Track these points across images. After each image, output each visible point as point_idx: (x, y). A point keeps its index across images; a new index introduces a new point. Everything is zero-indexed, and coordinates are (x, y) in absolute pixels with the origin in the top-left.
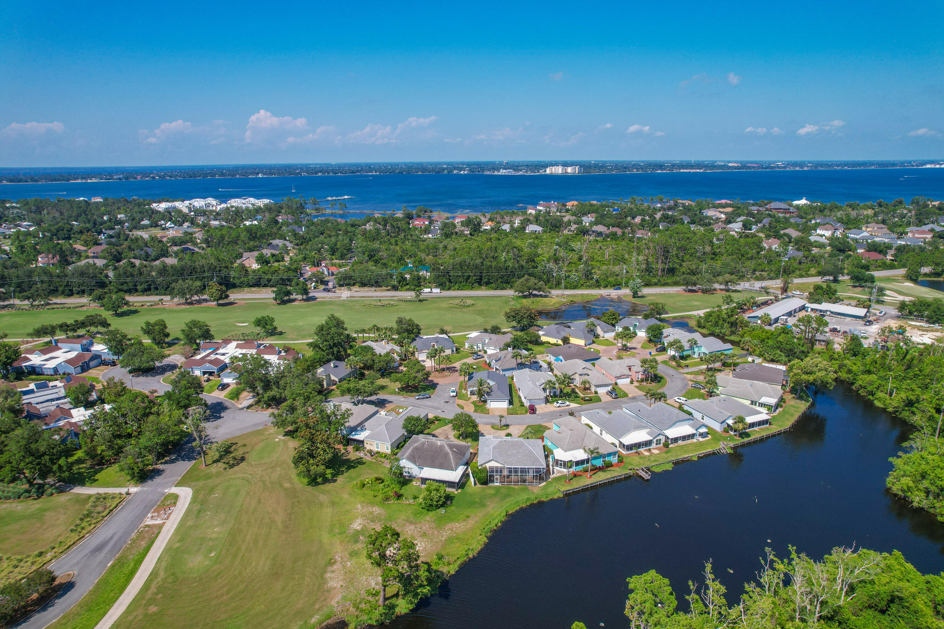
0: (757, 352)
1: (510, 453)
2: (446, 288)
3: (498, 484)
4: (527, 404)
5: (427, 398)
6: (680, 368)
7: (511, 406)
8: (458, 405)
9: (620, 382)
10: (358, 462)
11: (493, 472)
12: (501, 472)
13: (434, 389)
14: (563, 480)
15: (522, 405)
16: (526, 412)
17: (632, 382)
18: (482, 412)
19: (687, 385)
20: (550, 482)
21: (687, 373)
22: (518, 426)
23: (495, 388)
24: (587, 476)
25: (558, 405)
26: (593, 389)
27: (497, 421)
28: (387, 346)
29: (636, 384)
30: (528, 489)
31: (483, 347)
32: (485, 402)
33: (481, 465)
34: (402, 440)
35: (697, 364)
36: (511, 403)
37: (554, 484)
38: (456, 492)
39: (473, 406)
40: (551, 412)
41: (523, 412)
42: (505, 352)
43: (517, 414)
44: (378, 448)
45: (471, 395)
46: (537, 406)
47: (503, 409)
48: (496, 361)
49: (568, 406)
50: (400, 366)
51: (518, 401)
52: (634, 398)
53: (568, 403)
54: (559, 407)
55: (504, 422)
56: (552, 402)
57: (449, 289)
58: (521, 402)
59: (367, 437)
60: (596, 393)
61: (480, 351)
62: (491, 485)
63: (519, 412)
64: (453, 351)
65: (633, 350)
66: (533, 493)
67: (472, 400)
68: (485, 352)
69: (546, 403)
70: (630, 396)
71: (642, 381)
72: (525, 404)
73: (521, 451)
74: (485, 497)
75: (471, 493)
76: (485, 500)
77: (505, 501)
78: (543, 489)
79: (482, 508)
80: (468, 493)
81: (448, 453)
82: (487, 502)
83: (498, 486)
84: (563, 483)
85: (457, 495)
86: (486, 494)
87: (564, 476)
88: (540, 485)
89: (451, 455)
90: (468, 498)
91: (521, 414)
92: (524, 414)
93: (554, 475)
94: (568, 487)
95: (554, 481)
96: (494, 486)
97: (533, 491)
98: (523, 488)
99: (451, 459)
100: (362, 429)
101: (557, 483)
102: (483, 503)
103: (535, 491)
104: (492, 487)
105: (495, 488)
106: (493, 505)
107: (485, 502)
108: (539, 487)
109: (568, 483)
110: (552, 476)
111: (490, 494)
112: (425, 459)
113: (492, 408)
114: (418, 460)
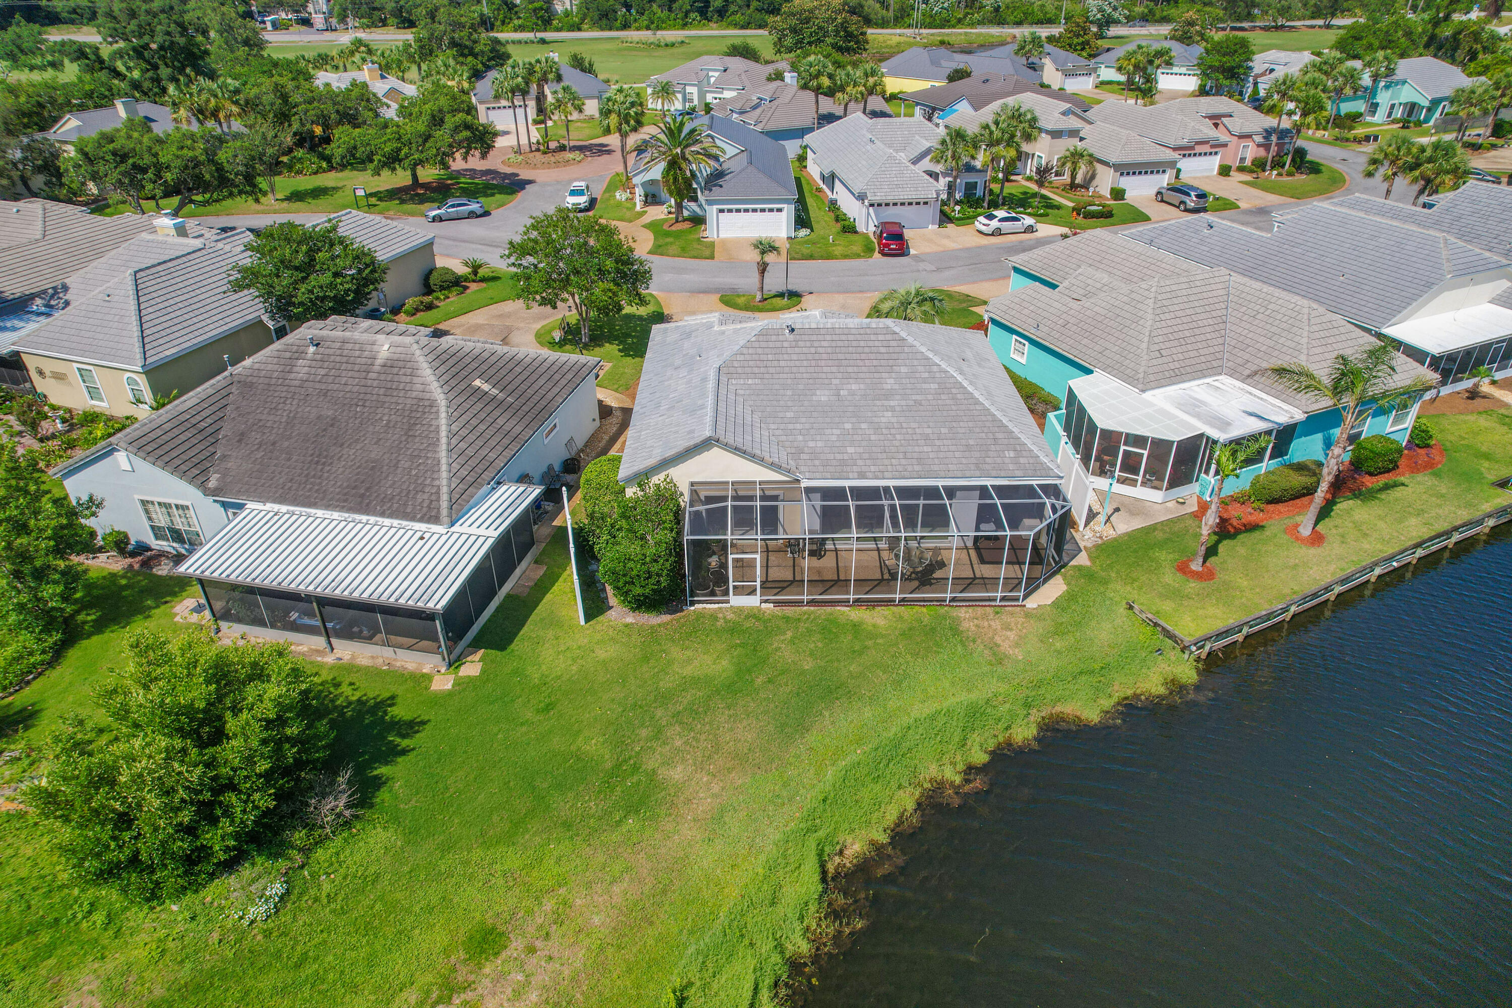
1: (823, 396)
2: (618, 24)
3: (753, 601)
4: (868, 225)
5: (472, 215)
7: (803, 232)
11: (717, 519)
12: (771, 519)
13: (513, 193)
14: (1165, 558)
15: (849, 229)
16: (869, 250)
17: (1226, 173)
18: (684, 253)
20: (1084, 573)
22: (840, 296)
23: (737, 164)
24: (1293, 531)
25: (994, 224)
26: (1104, 184)
27: (749, 281)
28: (378, 83)
29: (1244, 177)
30: (955, 630)
31: (702, 97)
32: (698, 221)
33: (641, 478)
36: (802, 221)
37: (1120, 591)
38: (443, 683)
39: (648, 236)
40: (966, 249)
41: (857, 248)
42: (773, 85)
43: (829, 257)
44: (93, 392)
45: (646, 203)
46: (908, 234)
47: (773, 237)
48: (743, 114)
49: (1030, 229)
51: (828, 215)
53: (1029, 221)
54: (997, 233)
55: (775, 282)
56: (966, 220)
57: (625, 26)
58: (840, 217)
60: (1118, 194)
62: (703, 607)
63: (839, 251)
67: (647, 219)
69: (941, 224)
70: (1244, 205)
71: (1260, 167)
72: (861, 227)
73: (890, 383)
74: (659, 713)
75: (559, 677)
76: (658, 734)
77: (813, 738)
78: (1059, 631)
79: (619, 823)
80: (536, 678)
81: (432, 404)
82: (668, 763)
83: (753, 614)
84: (1170, 577)
85: (450, 694)
86: (666, 683)
87: (1159, 535)
88: (1031, 603)
89: (443, 415)
90: (529, 715)
91: (846, 257)
92: (858, 256)
93: (1098, 524)
94: (1211, 610)
95: (1111, 566)
96: (730, 616)
97: (993, 647)
98: (926, 621)
99: (436, 443)
100: (52, 307)
101: (1134, 580)
102: (636, 768)
103: (1005, 647)
104: (716, 619)
105: (733, 629)
106: (716, 789)
107: (651, 763)
108: (1028, 615)
109: (1207, 575)
110: (1088, 534)
111: (695, 682)
112: (274, 444)
113: (724, 242)
114: (224, 457)
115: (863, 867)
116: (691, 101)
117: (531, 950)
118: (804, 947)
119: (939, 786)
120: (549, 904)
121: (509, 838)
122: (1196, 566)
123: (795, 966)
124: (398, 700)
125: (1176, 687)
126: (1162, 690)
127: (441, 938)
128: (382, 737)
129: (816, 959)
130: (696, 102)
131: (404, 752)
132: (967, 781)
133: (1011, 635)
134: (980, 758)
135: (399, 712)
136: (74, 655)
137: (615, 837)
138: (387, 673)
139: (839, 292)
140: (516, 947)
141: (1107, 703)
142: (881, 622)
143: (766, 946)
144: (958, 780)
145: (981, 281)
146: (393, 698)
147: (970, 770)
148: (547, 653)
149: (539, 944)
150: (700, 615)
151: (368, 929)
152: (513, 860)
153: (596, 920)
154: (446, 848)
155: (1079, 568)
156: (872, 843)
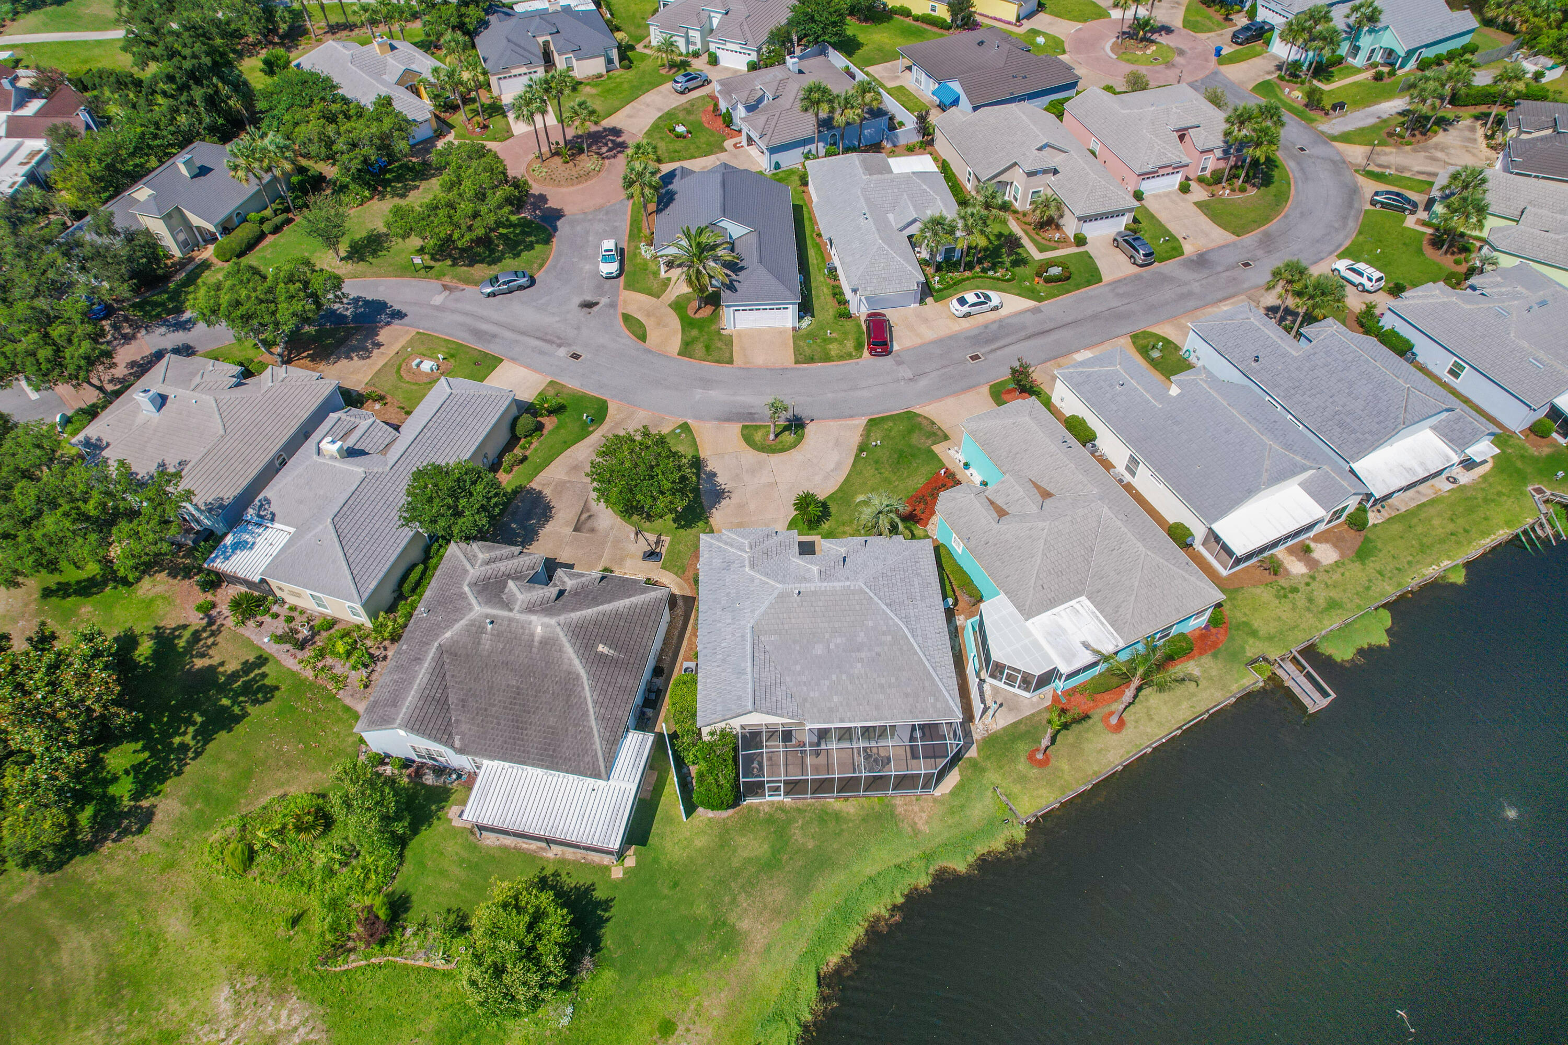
0: (1545, 41)
3: (779, 797)
4: (860, 309)
5: (521, 288)
6: (1316, 115)
7: (807, 321)
8: (627, 318)
9: (1148, 187)
10: (247, 689)
11: (757, 747)
12: (788, 737)
13: (547, 241)
14: (1023, 748)
15: (844, 312)
16: (859, 347)
17: (1185, 188)
18: (708, 353)
19: (1354, 191)
20: (972, 764)
21: (1345, 138)
22: (834, 425)
23: (749, 254)
24: (1106, 720)
25: (965, 306)
26: (1070, 227)
27: (761, 404)
28: (390, 58)
29: (1199, 193)
30: (893, 815)
31: (705, 43)
32: (717, 304)
34: (416, 554)
35: (1368, 97)
36: (805, 308)
37: (992, 777)
38: (617, 872)
39: (675, 322)
40: (940, 342)
41: (850, 345)
42: (776, 72)
43: (826, 358)
44: (321, 605)
45: (669, 267)
46: (892, 318)
47: (781, 332)
48: (750, 108)
49: (996, 308)
50: (439, 135)
51: (826, 291)
52: (1201, 261)
53: (994, 297)
54: (968, 315)
56: (942, 295)
58: (838, 294)
59: (276, 564)
60: (1080, 241)
61: (696, 55)
62: (751, 802)
63: (834, 349)
64: (610, 61)
65: (1163, 39)
66: (916, 832)
67: (672, 293)
68: (714, 61)
69: (922, 300)
70: (1189, 249)
71: (1217, 179)
72: (853, 309)
74: (733, 885)
75: (677, 863)
76: (734, 900)
77: (813, 896)
78: (952, 812)
79: (720, 958)
80: (665, 864)
81: (578, 677)
82: (740, 918)
83: (781, 808)
84: (1022, 765)
85: (623, 881)
86: (736, 863)
87: (1023, 728)
88: (938, 792)
89: (587, 688)
90: (666, 891)
91: (841, 358)
92: (850, 356)
93: (988, 719)
94: (1043, 791)
95: (988, 758)
96: (767, 809)
97: (913, 826)
98: (877, 808)
99: (586, 713)
100: (262, 517)
101: (1001, 768)
102: (724, 923)
103: (921, 826)
104: (758, 811)
105: (770, 820)
106: (765, 932)
107: (732, 919)
108: (935, 800)
109: (1044, 763)
110: (981, 727)
111: (749, 860)
112: (486, 710)
113: (740, 334)
114: (457, 721)
115: (838, 971)
116: (695, 44)
117: (688, 1030)
118: (809, 1017)
119: (878, 919)
120: (693, 1006)
121: (667, 971)
122: (1040, 756)
123: (805, 1027)
124: (597, 886)
125: (1012, 845)
126: (1003, 848)
127: (647, 1027)
128: (593, 911)
129: (815, 1024)
130: (699, 46)
131: (608, 920)
132: (892, 916)
133: (924, 815)
134: (900, 900)
135: (599, 894)
136: (408, 853)
137: (719, 966)
138: (585, 864)
139: (834, 418)
140: (681, 1028)
141: (971, 859)
142: (852, 811)
143: (793, 1022)
144: (887, 915)
145: (947, 396)
146: (593, 884)
147: (895, 908)
148: (669, 845)
149: (691, 1027)
150: (750, 807)
151: (612, 1024)
152: (672, 983)
153: (715, 1013)
154: (641, 978)
155: (970, 759)
156: (842, 957)
